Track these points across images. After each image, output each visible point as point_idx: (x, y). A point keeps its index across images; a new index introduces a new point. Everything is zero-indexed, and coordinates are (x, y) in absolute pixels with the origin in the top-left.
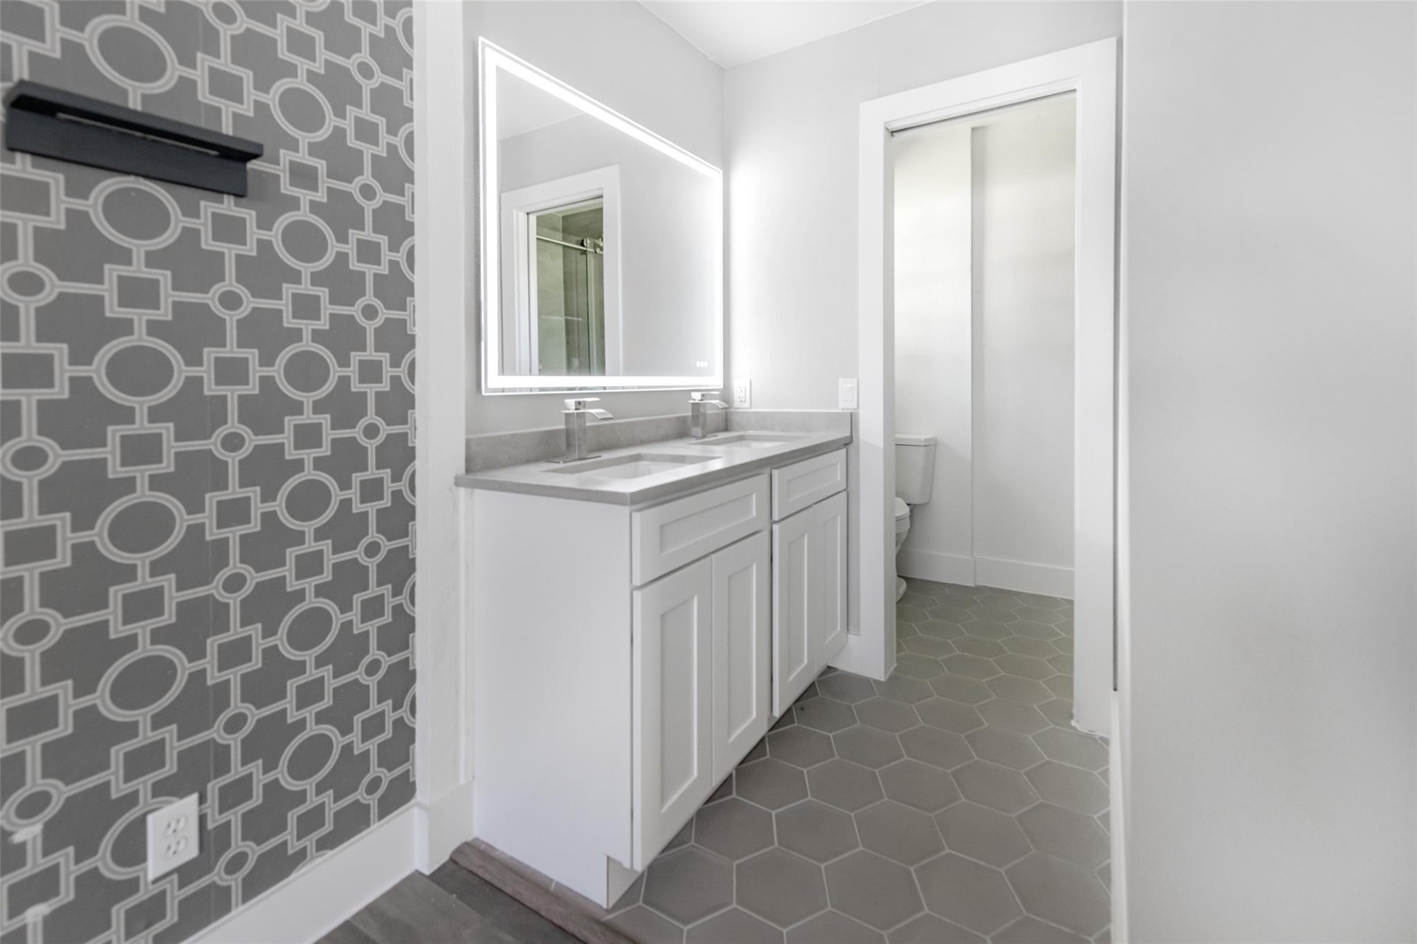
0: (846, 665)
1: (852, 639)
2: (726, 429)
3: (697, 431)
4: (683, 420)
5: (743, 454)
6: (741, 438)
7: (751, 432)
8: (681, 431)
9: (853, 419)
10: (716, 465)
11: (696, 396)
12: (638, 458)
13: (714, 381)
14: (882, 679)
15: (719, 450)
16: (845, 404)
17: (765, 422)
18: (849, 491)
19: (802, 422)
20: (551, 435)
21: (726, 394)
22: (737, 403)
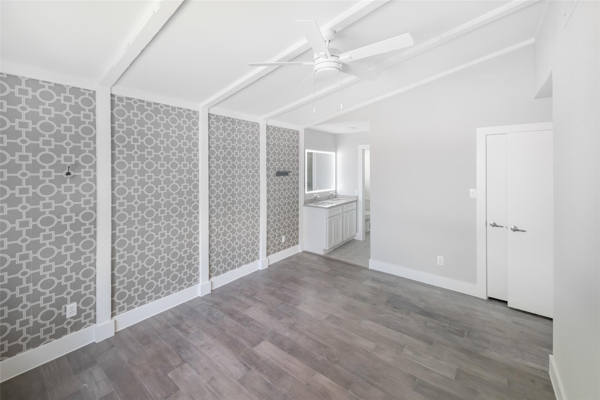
0: (356, 238)
1: (357, 234)
2: (336, 198)
3: (331, 198)
4: (329, 196)
5: (338, 203)
6: (338, 199)
7: (340, 198)
8: (328, 198)
9: (357, 197)
10: (334, 205)
11: (331, 192)
12: (323, 203)
13: (334, 189)
14: (362, 240)
15: (334, 202)
16: (356, 194)
17: (343, 196)
18: (357, 209)
19: (349, 197)
20: (312, 199)
21: (336, 192)
22: (338, 193)
